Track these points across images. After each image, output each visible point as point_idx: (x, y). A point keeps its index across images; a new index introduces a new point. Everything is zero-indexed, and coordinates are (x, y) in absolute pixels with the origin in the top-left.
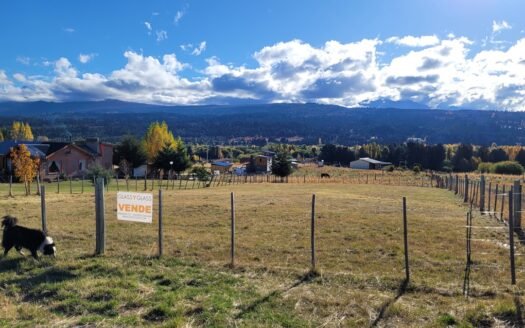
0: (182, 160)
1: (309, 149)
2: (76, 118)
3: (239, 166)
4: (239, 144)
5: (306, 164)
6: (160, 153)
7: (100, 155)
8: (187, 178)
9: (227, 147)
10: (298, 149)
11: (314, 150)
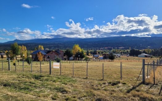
0: (83, 55)
1: (126, 51)
2: (56, 43)
3: (101, 57)
4: (104, 49)
5: (123, 56)
6: (77, 53)
7: (60, 54)
8: (84, 60)
9: (99, 51)
10: (122, 51)
11: (128, 51)
